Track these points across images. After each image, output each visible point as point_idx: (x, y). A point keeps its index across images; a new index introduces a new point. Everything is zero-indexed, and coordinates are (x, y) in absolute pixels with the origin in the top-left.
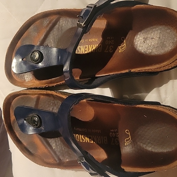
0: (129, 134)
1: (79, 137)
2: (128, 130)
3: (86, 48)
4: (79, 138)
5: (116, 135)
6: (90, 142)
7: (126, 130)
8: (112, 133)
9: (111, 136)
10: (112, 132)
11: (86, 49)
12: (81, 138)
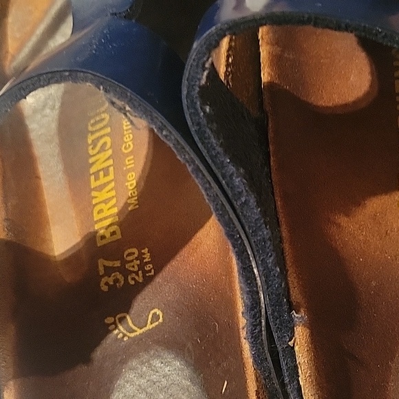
0: (149, 327)
1: (101, 125)
2: (161, 320)
4: (98, 127)
5: (134, 275)
6: (93, 173)
7: (159, 312)
8: (137, 259)
9: (126, 253)
10: (140, 257)
12: (97, 135)
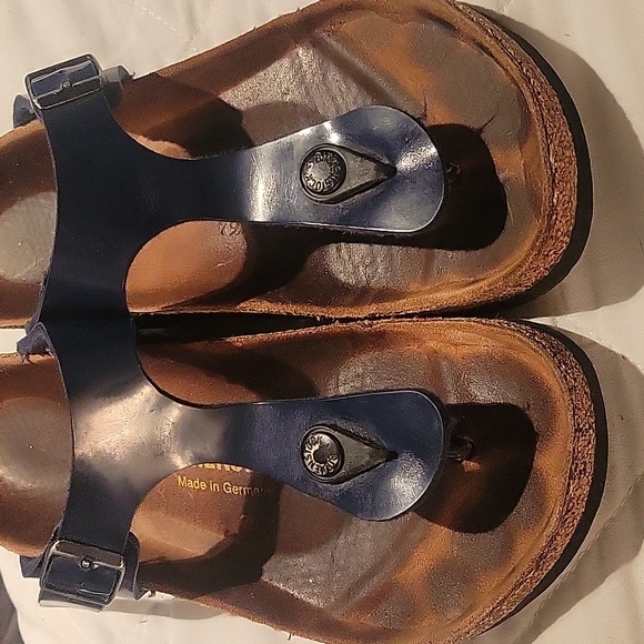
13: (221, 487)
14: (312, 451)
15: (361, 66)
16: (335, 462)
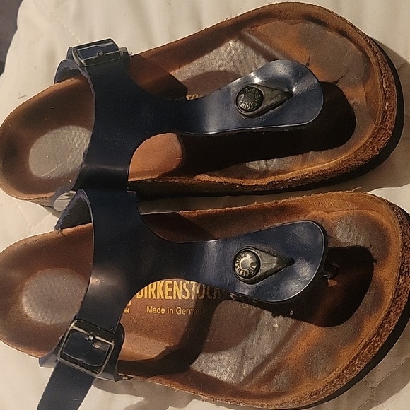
3: (171, 294)
11: (171, 290)
13: (175, 311)
14: (241, 262)
15: (268, 48)
16: (255, 267)
